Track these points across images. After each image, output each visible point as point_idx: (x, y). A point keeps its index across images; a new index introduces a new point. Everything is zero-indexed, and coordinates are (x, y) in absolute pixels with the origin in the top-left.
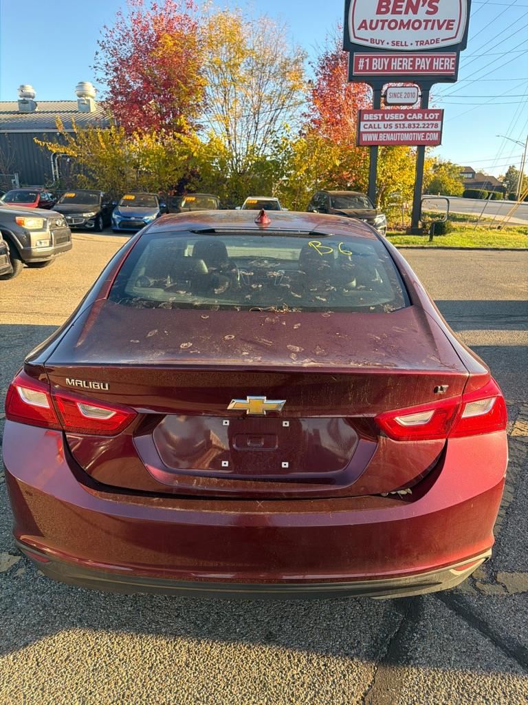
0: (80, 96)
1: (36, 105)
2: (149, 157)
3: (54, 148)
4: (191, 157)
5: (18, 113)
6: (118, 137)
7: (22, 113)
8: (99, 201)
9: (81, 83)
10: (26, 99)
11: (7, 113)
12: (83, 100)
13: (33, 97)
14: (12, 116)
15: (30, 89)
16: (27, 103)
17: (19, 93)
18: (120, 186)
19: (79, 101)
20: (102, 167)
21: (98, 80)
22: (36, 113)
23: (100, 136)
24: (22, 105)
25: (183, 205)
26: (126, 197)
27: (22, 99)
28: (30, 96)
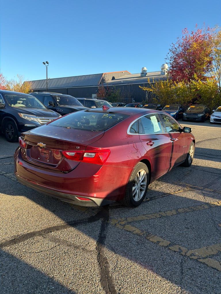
0: (162, 69)
1: (147, 74)
2: (179, 90)
3: (145, 89)
4: (197, 90)
5: (140, 77)
6: (169, 84)
7: (141, 77)
8: (156, 108)
9: (163, 64)
10: (144, 72)
11: (137, 77)
12: (163, 71)
13: (146, 71)
14: (138, 78)
15: (145, 69)
16: (144, 73)
17: (142, 70)
18: (168, 102)
19: (161, 71)
20: (162, 95)
21: (166, 63)
22: (146, 76)
23: (162, 84)
24: (142, 74)
25: (188, 109)
26: (166, 106)
27: (142, 72)
28: (145, 71)
